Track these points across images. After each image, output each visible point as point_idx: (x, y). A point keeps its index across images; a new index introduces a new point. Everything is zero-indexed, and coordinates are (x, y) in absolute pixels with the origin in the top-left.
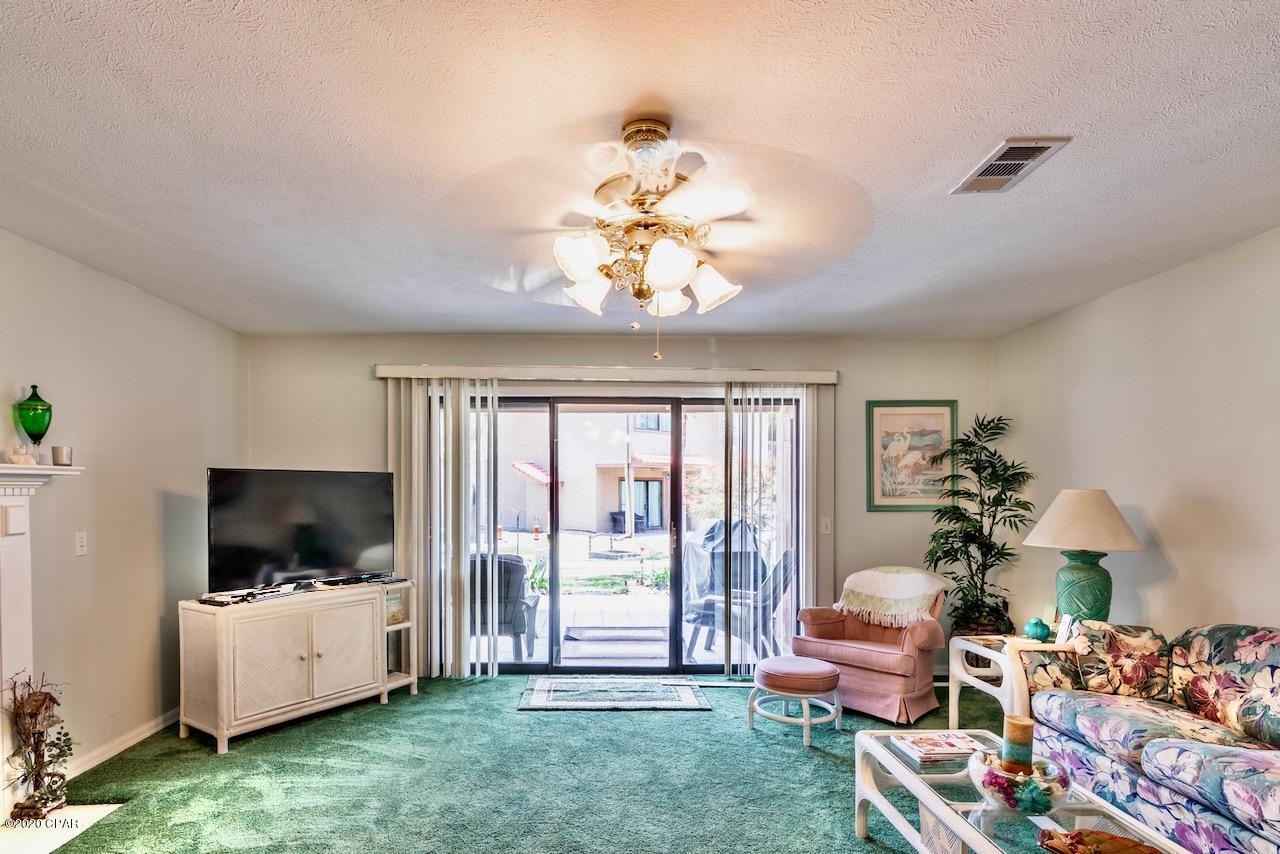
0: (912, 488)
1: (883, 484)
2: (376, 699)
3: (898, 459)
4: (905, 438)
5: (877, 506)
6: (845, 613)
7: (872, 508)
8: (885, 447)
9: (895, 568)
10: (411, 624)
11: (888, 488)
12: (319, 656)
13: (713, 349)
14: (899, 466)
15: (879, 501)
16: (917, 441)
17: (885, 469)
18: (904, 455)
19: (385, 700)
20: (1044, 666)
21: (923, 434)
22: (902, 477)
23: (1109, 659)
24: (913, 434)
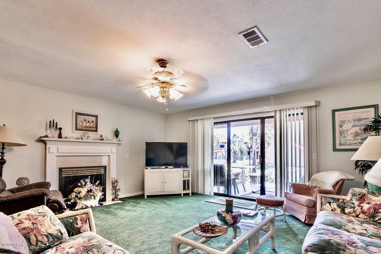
0: (355, 142)
1: (340, 140)
2: (180, 195)
3: (347, 131)
4: (351, 122)
5: (338, 149)
6: (310, 187)
7: (335, 150)
8: (341, 127)
9: (332, 172)
10: (190, 179)
11: (343, 142)
12: (166, 182)
13: (272, 100)
14: (348, 133)
15: (338, 147)
16: (356, 123)
17: (341, 135)
18: (350, 129)
19: (182, 195)
20: (330, 203)
21: (360, 120)
22: (349, 138)
23: (357, 203)
24: (354, 120)
